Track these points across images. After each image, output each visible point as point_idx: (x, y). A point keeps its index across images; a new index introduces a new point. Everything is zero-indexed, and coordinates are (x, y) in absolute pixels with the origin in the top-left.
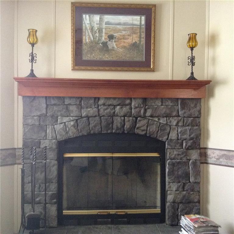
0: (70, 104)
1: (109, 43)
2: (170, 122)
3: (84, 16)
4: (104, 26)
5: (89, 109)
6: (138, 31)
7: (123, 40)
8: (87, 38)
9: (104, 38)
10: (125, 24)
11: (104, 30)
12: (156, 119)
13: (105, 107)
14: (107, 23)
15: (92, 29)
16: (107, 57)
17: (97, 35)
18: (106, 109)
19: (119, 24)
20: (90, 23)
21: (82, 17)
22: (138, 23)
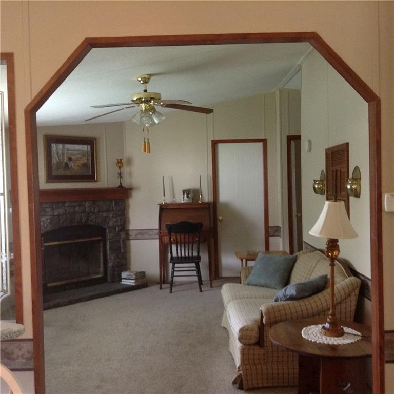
0: (46, 208)
1: (69, 163)
2: (109, 215)
3: (52, 144)
4: (65, 151)
5: (59, 210)
6: (86, 155)
7: (77, 161)
8: (55, 160)
9: (66, 160)
10: (78, 150)
11: (65, 154)
12: (101, 214)
13: (69, 208)
14: (67, 150)
15: (58, 153)
16: (68, 173)
17: (61, 157)
18: (70, 209)
19: (75, 150)
20: (57, 150)
21: (51, 145)
22: (86, 150)
